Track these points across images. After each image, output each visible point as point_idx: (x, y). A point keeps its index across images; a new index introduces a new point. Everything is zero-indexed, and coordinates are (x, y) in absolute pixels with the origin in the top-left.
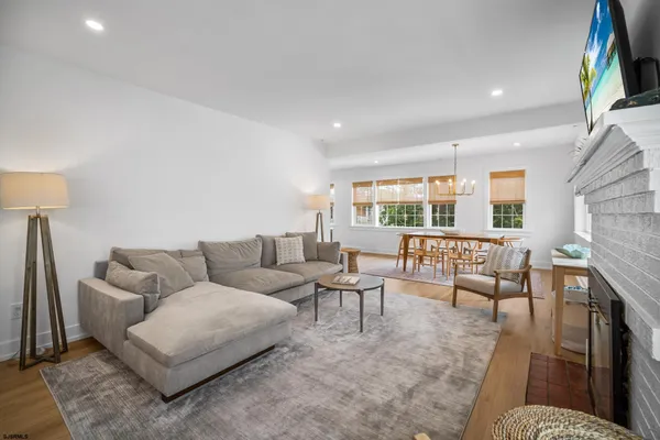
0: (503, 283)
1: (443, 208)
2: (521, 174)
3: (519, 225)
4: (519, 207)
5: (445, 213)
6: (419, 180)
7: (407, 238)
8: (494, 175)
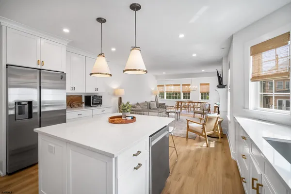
0: (205, 111)
1: (186, 93)
2: (208, 84)
3: (208, 99)
4: (208, 93)
5: (187, 95)
6: (179, 85)
7: (178, 102)
8: (201, 84)
